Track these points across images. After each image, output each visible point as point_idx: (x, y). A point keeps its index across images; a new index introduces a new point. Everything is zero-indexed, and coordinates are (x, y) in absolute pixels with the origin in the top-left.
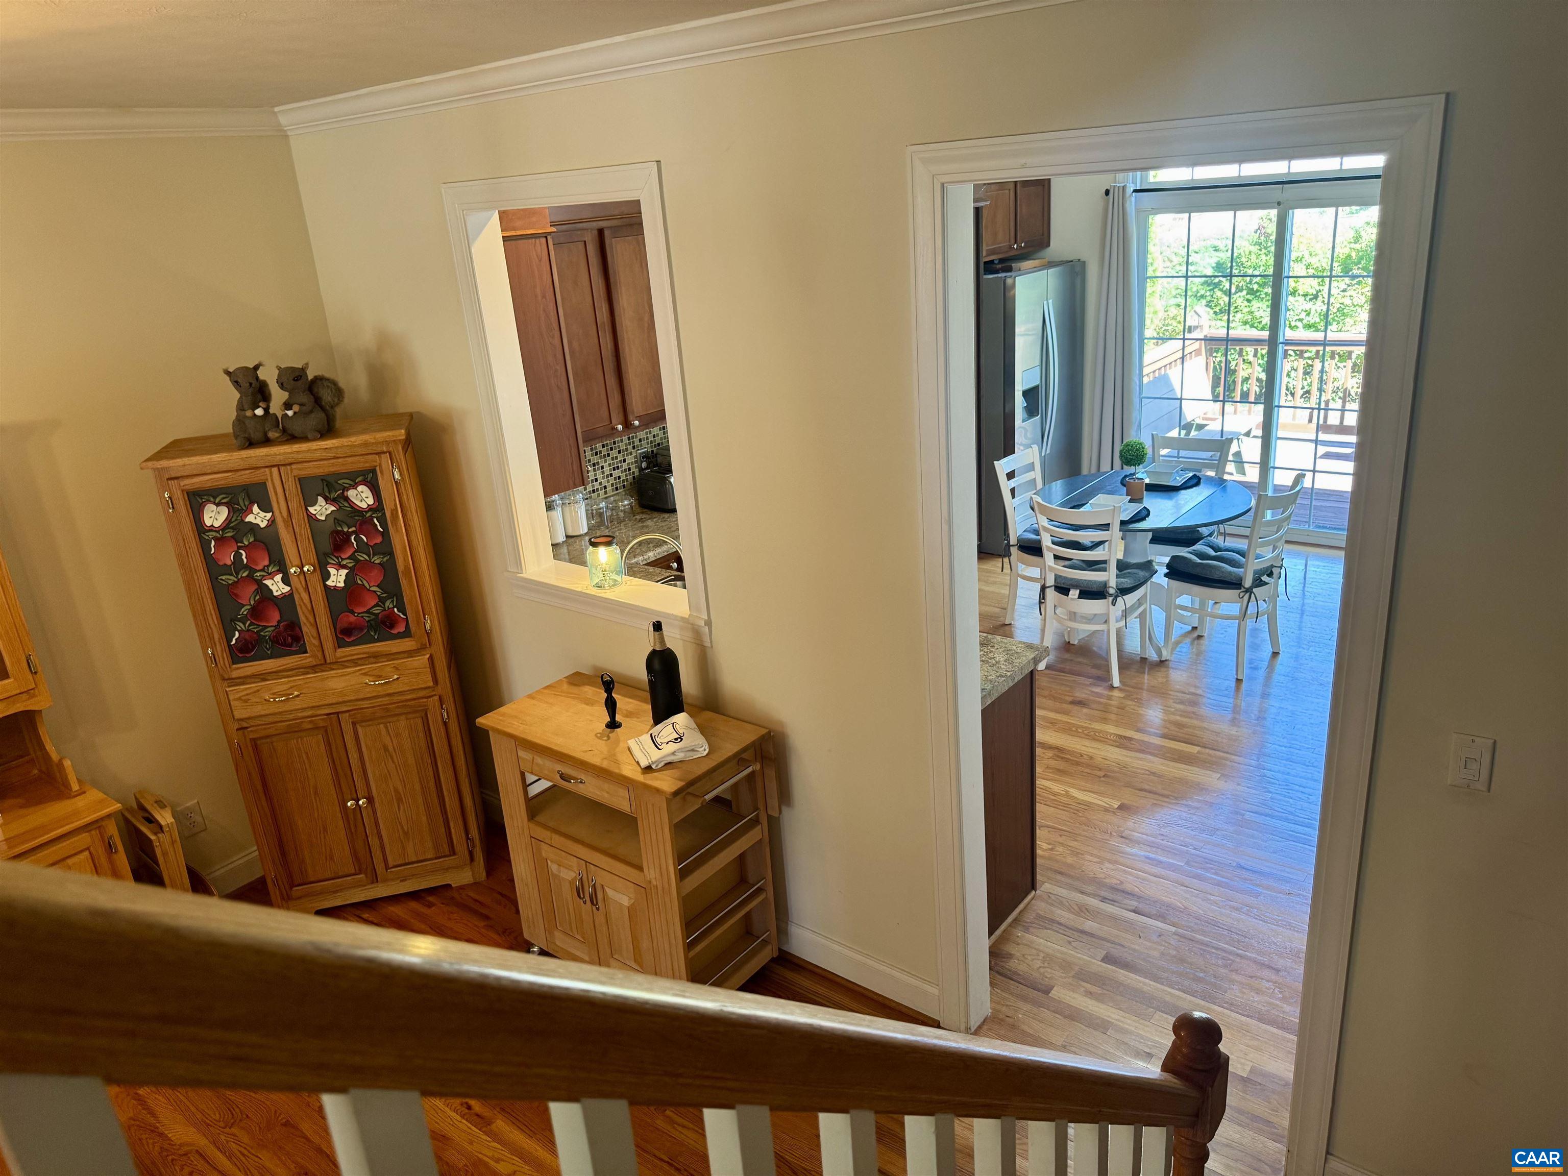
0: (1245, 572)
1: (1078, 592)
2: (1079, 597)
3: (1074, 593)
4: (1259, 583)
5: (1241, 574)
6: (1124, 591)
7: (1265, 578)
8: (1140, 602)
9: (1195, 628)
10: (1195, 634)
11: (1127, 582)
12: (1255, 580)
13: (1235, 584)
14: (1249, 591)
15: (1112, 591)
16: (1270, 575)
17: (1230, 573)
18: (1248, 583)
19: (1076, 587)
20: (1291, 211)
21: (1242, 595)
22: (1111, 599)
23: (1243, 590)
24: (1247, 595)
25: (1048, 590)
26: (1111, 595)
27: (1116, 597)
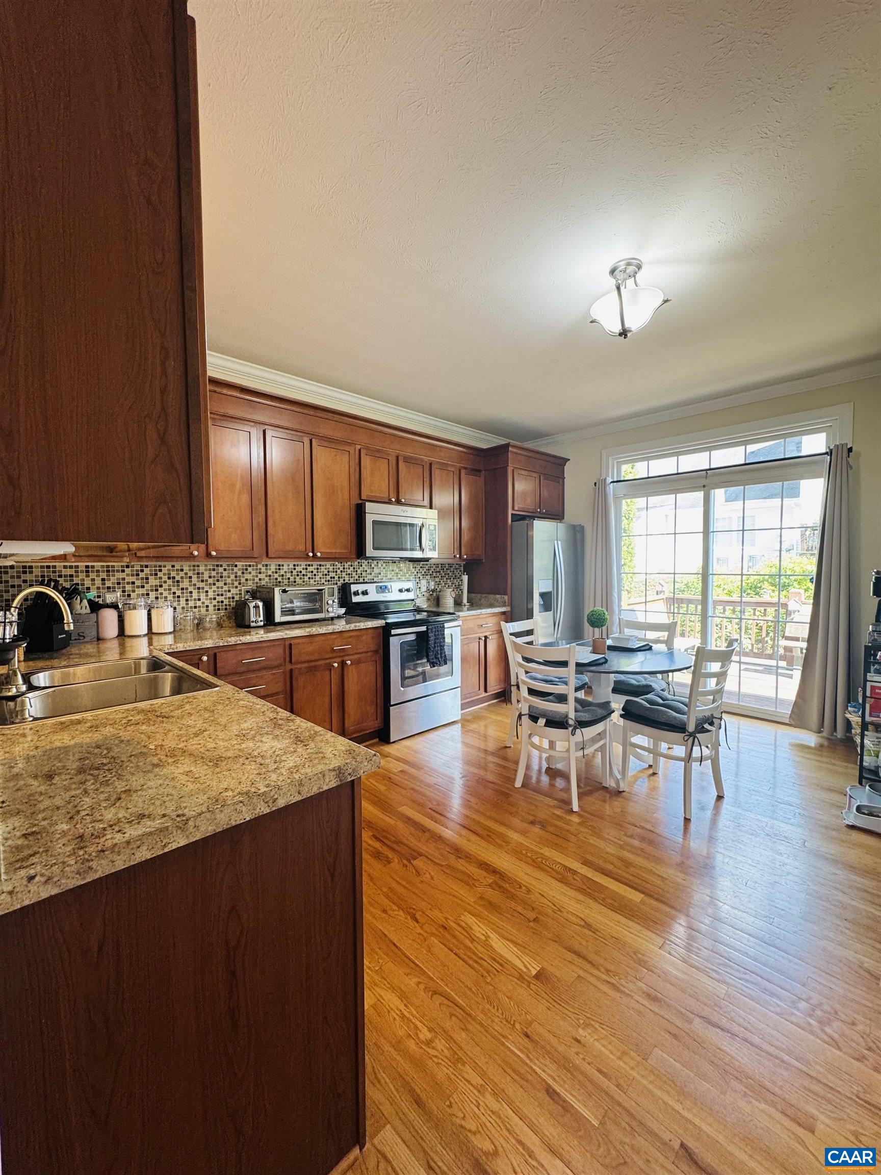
0: (688, 718)
1: (544, 720)
2: (545, 726)
3: (542, 722)
4: (700, 729)
5: (686, 720)
6: (582, 724)
7: (706, 726)
8: (601, 736)
9: (650, 766)
10: (651, 771)
11: (585, 717)
12: (697, 726)
13: (679, 728)
14: (692, 735)
15: (571, 722)
16: (711, 724)
17: (675, 718)
18: (691, 728)
19: (543, 716)
20: (713, 491)
21: (686, 738)
22: (570, 729)
23: (687, 734)
24: (692, 738)
25: (523, 717)
26: (570, 726)
27: (575, 728)
